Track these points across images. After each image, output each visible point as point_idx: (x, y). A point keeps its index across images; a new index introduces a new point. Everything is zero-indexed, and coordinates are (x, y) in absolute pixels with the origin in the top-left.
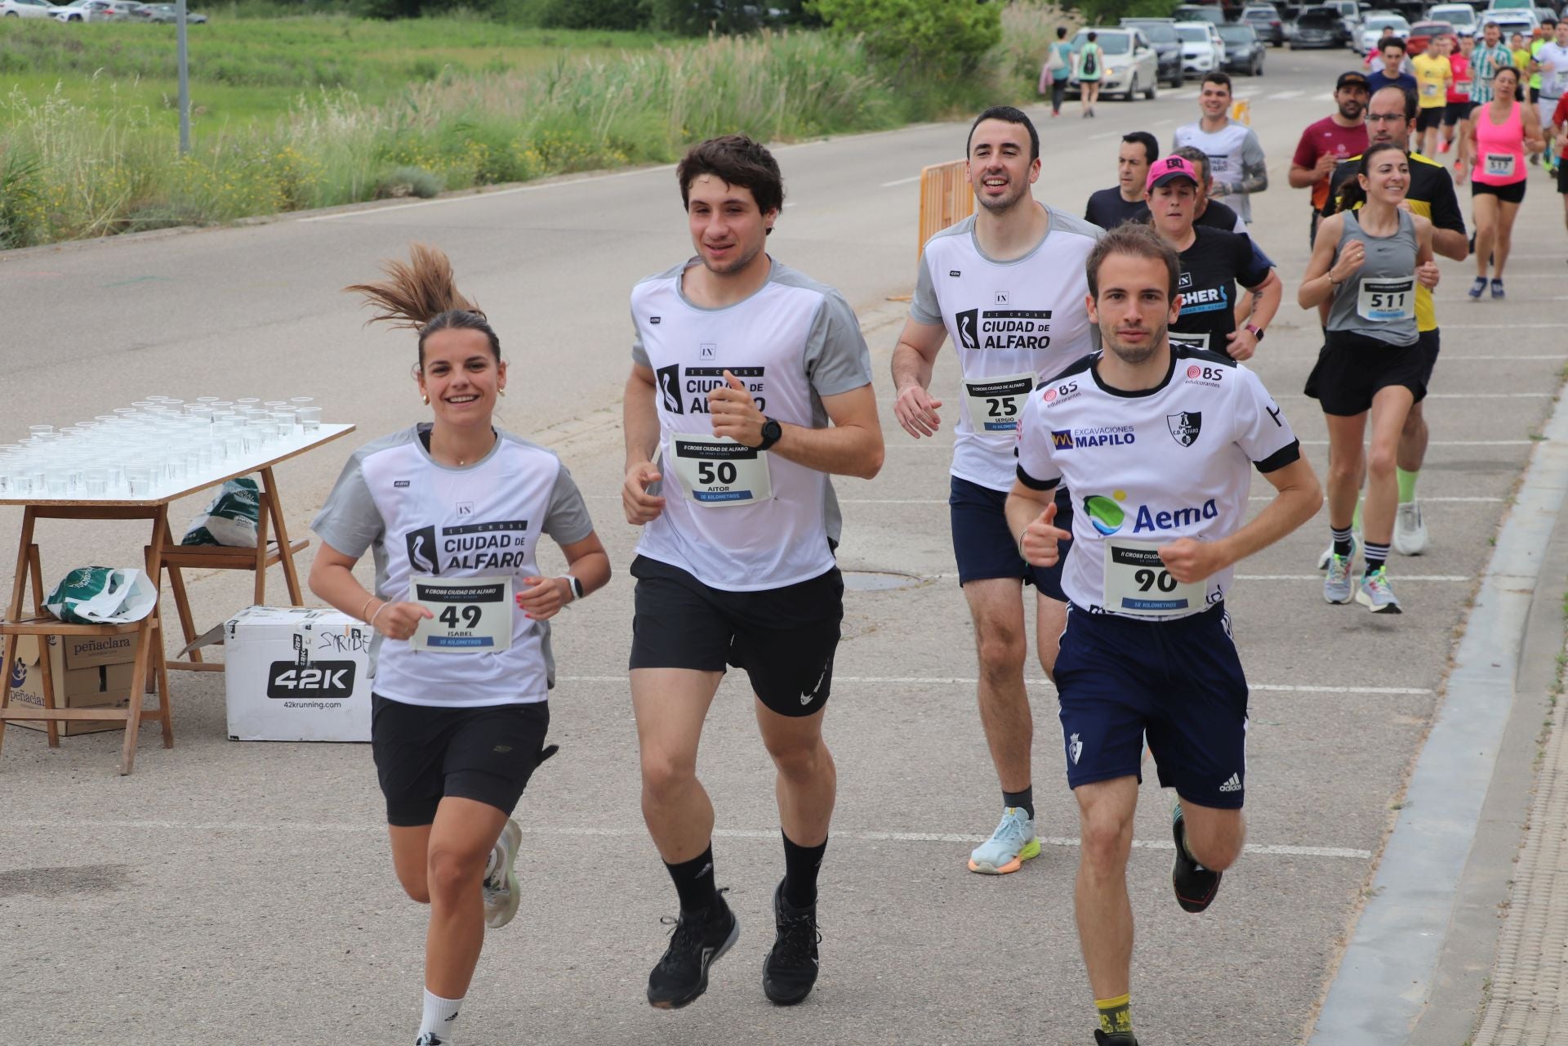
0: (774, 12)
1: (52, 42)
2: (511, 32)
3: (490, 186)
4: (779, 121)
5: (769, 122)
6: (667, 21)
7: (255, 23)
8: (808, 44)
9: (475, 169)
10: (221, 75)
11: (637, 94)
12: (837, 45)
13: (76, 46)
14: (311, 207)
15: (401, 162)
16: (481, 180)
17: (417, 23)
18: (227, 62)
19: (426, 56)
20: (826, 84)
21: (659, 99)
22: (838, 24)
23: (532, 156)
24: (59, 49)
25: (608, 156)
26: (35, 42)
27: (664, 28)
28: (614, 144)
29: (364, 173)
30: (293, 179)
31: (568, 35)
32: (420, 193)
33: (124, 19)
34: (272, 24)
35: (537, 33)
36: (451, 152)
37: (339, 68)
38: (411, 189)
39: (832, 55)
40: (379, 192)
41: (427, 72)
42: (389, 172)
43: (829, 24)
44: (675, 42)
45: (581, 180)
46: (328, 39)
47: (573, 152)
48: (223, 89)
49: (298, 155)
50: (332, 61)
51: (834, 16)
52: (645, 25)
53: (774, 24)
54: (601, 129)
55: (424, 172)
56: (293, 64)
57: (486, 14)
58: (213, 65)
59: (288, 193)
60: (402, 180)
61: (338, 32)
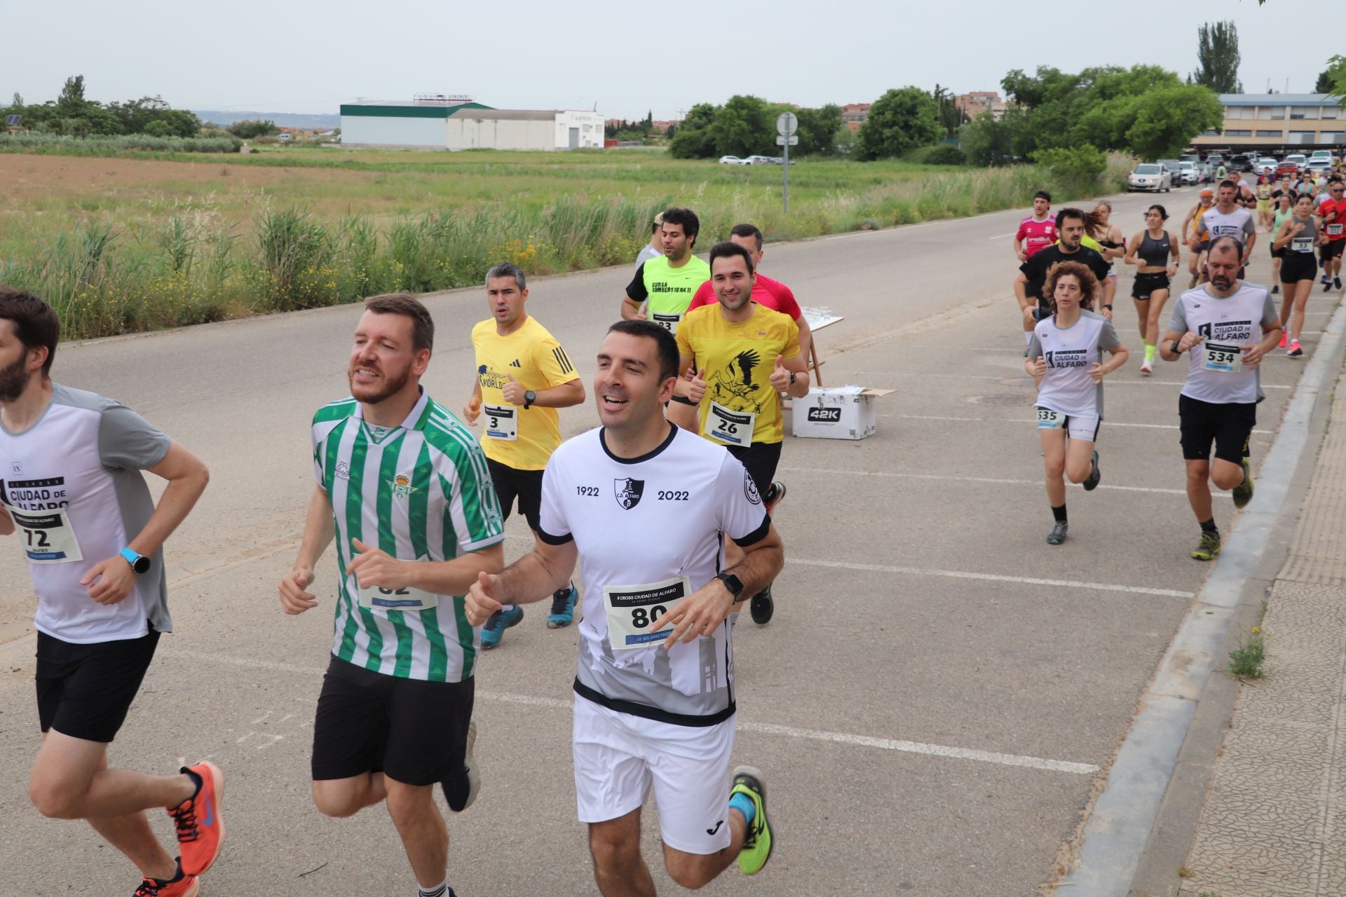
0: (1015, 157)
1: (740, 173)
2: (911, 166)
3: (900, 226)
4: (1016, 201)
5: (1012, 200)
6: (972, 161)
7: (813, 164)
8: (1029, 170)
9: (894, 219)
10: (801, 184)
11: (960, 189)
12: (1040, 170)
13: (747, 174)
14: (831, 234)
15: (866, 216)
16: (897, 223)
17: (875, 163)
18: (803, 179)
19: (878, 176)
20: (1035, 186)
21: (968, 191)
22: (1041, 162)
23: (916, 214)
24: (742, 176)
25: (946, 213)
26: (733, 173)
27: (971, 164)
28: (949, 209)
29: (852, 221)
30: (825, 224)
31: (933, 167)
32: (873, 228)
33: (765, 164)
34: (820, 165)
35: (921, 166)
36: (886, 212)
37: (845, 181)
38: (869, 226)
39: (1038, 174)
40: (857, 228)
41: (877, 182)
42: (861, 220)
43: (1037, 162)
44: (975, 169)
45: (936, 223)
46: (840, 170)
47: (933, 212)
48: (801, 189)
49: (826, 214)
50: (841, 178)
51: (1039, 159)
52: (963, 163)
53: (1015, 162)
54: (944, 204)
55: (875, 220)
56: (827, 179)
57: (901, 159)
58: (798, 180)
59: (823, 228)
60: (866, 223)
61: (845, 167)
